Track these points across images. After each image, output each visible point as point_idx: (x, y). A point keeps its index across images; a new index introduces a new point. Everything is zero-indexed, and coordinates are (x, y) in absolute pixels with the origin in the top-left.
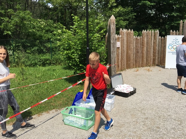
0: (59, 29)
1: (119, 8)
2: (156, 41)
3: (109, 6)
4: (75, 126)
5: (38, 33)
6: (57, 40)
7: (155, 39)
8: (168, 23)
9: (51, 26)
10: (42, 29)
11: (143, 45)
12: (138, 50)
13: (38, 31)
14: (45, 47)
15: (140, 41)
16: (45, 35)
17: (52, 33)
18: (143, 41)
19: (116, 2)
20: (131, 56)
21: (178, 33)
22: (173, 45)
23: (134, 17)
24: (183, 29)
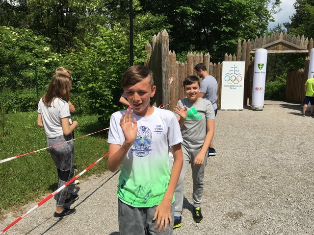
6: (41, 64)
8: (216, 42)
9: (28, 40)
10: (14, 45)
16: (21, 55)
17: (32, 52)
18: (189, 69)
19: (141, 5)
20: (173, 92)
21: (235, 58)
23: (169, 31)
24: (241, 51)
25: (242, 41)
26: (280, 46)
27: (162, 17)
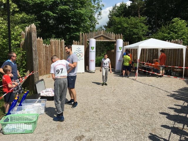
1: (23, 15)
2: (63, 49)
3: (11, 10)
7: (61, 47)
8: (68, 33)
11: (52, 53)
12: (48, 57)
15: (49, 49)
18: (52, 49)
19: (18, 8)
20: (42, 63)
21: (79, 43)
22: (77, 53)
23: (38, 25)
24: (82, 40)
25: (82, 34)
26: (102, 37)
27: (33, 16)
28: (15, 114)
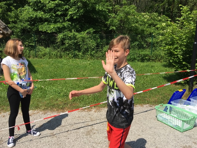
0: (164, 22)
4: (168, 124)
5: (141, 28)
6: (159, 34)
9: (154, 20)
10: (145, 23)
13: (141, 25)
14: (146, 42)
16: (147, 29)
17: (155, 27)
28: (176, 106)
